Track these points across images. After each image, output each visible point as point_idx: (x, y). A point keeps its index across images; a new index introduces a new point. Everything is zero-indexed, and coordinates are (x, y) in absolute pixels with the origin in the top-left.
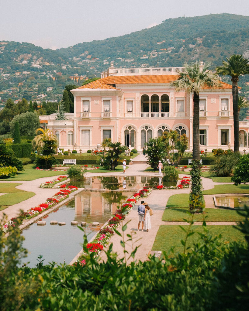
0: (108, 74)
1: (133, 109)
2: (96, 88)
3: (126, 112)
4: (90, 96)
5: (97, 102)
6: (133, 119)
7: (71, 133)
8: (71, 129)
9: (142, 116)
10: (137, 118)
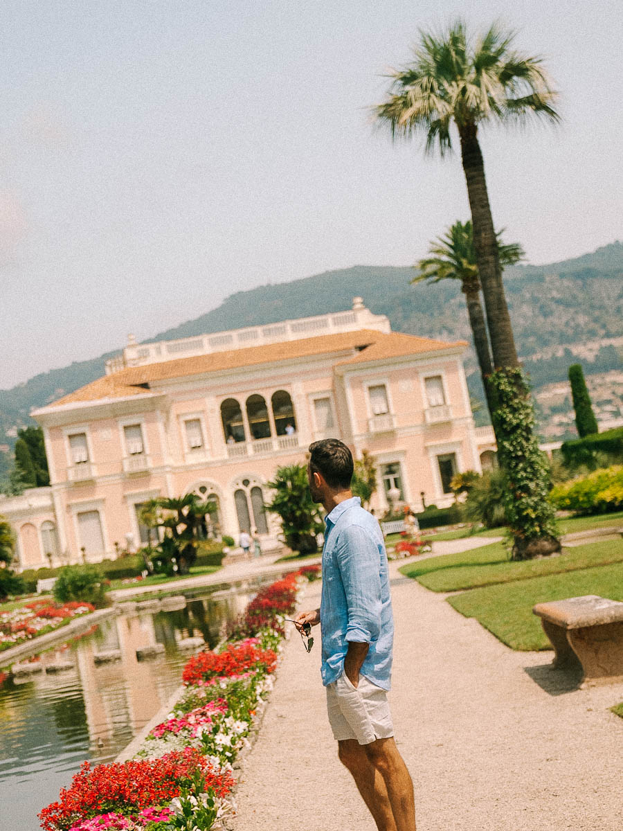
0: (125, 363)
1: (203, 440)
2: (101, 397)
3: (186, 450)
4: (86, 421)
5: (106, 434)
6: (208, 465)
7: (49, 527)
8: (49, 516)
9: (230, 452)
10: (217, 462)
